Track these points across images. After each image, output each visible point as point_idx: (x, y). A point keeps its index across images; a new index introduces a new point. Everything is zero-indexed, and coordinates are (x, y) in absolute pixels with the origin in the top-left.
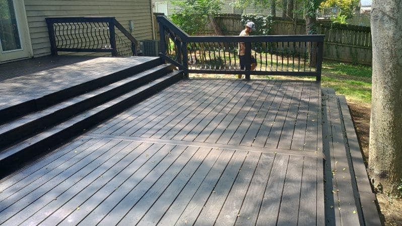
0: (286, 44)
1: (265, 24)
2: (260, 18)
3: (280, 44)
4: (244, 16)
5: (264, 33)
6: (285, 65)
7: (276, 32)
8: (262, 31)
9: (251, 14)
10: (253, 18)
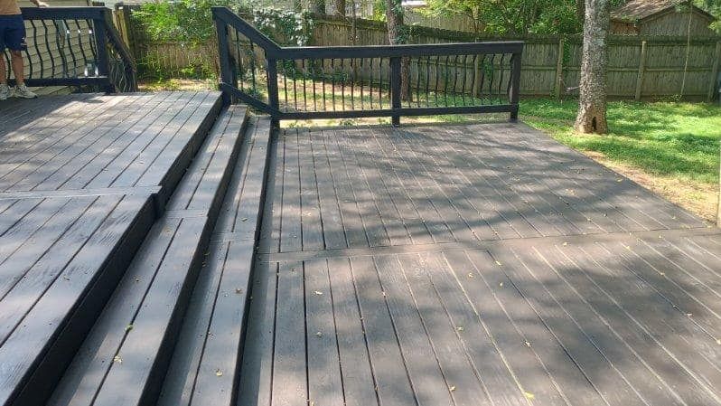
0: (337, 61)
1: (300, 28)
2: (289, 17)
3: (327, 62)
4: (258, 12)
5: (299, 42)
6: (358, 99)
7: (319, 41)
8: (296, 40)
9: (273, 8)
10: (277, 17)
